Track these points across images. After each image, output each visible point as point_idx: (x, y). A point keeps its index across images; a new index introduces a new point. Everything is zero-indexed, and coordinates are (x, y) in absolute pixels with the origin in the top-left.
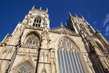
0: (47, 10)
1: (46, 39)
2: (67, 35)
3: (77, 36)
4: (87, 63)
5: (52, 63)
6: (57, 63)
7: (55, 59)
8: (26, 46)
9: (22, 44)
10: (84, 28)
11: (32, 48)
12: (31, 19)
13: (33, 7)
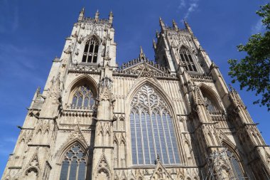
0: (111, 18)
1: (105, 99)
2: (151, 78)
3: (171, 79)
4: (182, 135)
5: (119, 141)
6: (128, 140)
7: (124, 134)
8: (72, 113)
9: (64, 107)
10: (190, 56)
11: (83, 115)
12: (79, 46)
13: (81, 15)
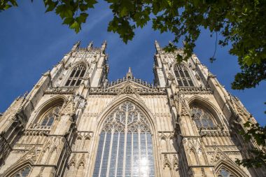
0: (104, 46)
1: (66, 114)
2: (134, 95)
4: (163, 155)
5: (78, 163)
7: (86, 154)
8: (34, 132)
9: (27, 127)
11: (45, 135)
13: (75, 46)
